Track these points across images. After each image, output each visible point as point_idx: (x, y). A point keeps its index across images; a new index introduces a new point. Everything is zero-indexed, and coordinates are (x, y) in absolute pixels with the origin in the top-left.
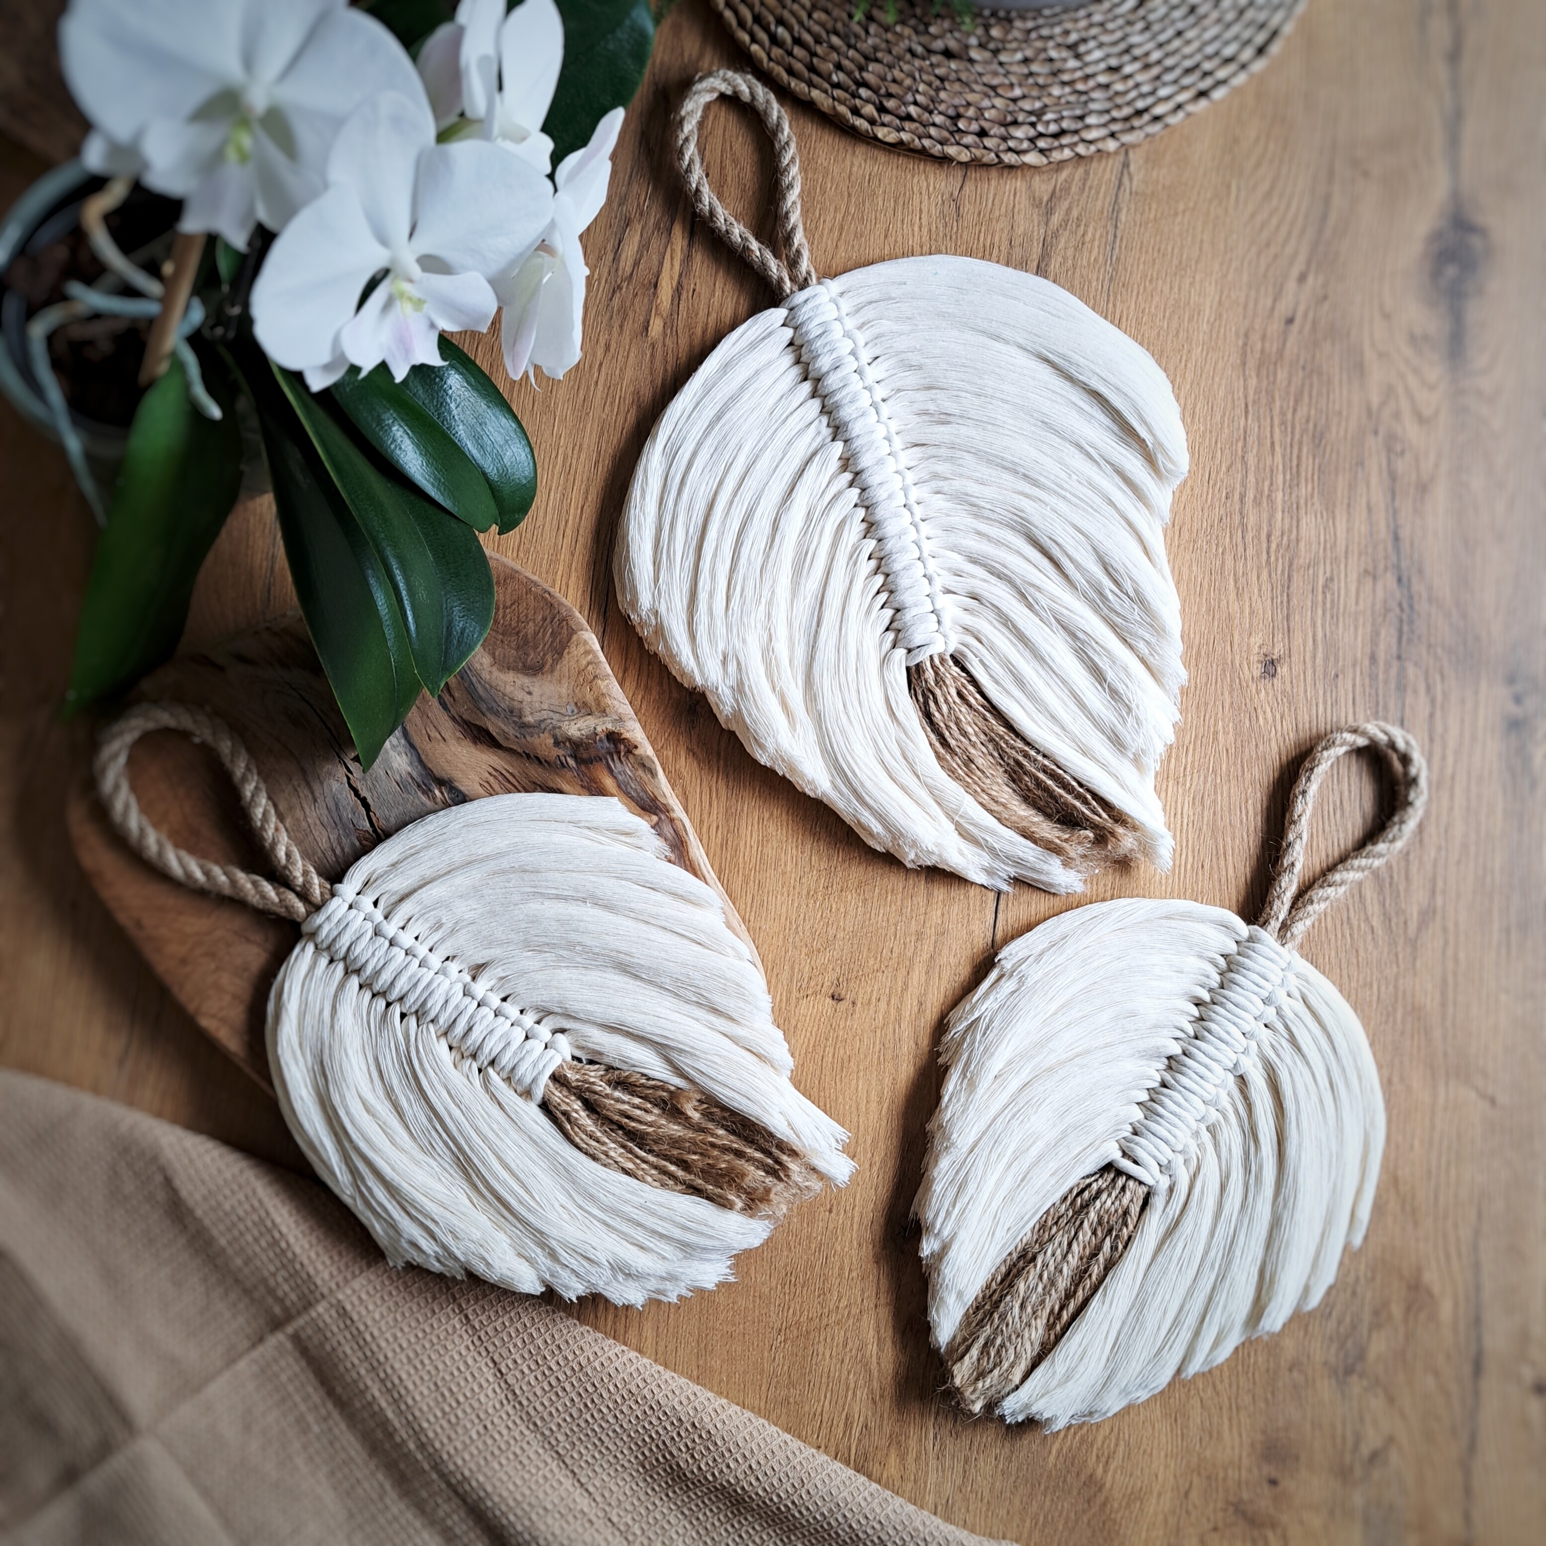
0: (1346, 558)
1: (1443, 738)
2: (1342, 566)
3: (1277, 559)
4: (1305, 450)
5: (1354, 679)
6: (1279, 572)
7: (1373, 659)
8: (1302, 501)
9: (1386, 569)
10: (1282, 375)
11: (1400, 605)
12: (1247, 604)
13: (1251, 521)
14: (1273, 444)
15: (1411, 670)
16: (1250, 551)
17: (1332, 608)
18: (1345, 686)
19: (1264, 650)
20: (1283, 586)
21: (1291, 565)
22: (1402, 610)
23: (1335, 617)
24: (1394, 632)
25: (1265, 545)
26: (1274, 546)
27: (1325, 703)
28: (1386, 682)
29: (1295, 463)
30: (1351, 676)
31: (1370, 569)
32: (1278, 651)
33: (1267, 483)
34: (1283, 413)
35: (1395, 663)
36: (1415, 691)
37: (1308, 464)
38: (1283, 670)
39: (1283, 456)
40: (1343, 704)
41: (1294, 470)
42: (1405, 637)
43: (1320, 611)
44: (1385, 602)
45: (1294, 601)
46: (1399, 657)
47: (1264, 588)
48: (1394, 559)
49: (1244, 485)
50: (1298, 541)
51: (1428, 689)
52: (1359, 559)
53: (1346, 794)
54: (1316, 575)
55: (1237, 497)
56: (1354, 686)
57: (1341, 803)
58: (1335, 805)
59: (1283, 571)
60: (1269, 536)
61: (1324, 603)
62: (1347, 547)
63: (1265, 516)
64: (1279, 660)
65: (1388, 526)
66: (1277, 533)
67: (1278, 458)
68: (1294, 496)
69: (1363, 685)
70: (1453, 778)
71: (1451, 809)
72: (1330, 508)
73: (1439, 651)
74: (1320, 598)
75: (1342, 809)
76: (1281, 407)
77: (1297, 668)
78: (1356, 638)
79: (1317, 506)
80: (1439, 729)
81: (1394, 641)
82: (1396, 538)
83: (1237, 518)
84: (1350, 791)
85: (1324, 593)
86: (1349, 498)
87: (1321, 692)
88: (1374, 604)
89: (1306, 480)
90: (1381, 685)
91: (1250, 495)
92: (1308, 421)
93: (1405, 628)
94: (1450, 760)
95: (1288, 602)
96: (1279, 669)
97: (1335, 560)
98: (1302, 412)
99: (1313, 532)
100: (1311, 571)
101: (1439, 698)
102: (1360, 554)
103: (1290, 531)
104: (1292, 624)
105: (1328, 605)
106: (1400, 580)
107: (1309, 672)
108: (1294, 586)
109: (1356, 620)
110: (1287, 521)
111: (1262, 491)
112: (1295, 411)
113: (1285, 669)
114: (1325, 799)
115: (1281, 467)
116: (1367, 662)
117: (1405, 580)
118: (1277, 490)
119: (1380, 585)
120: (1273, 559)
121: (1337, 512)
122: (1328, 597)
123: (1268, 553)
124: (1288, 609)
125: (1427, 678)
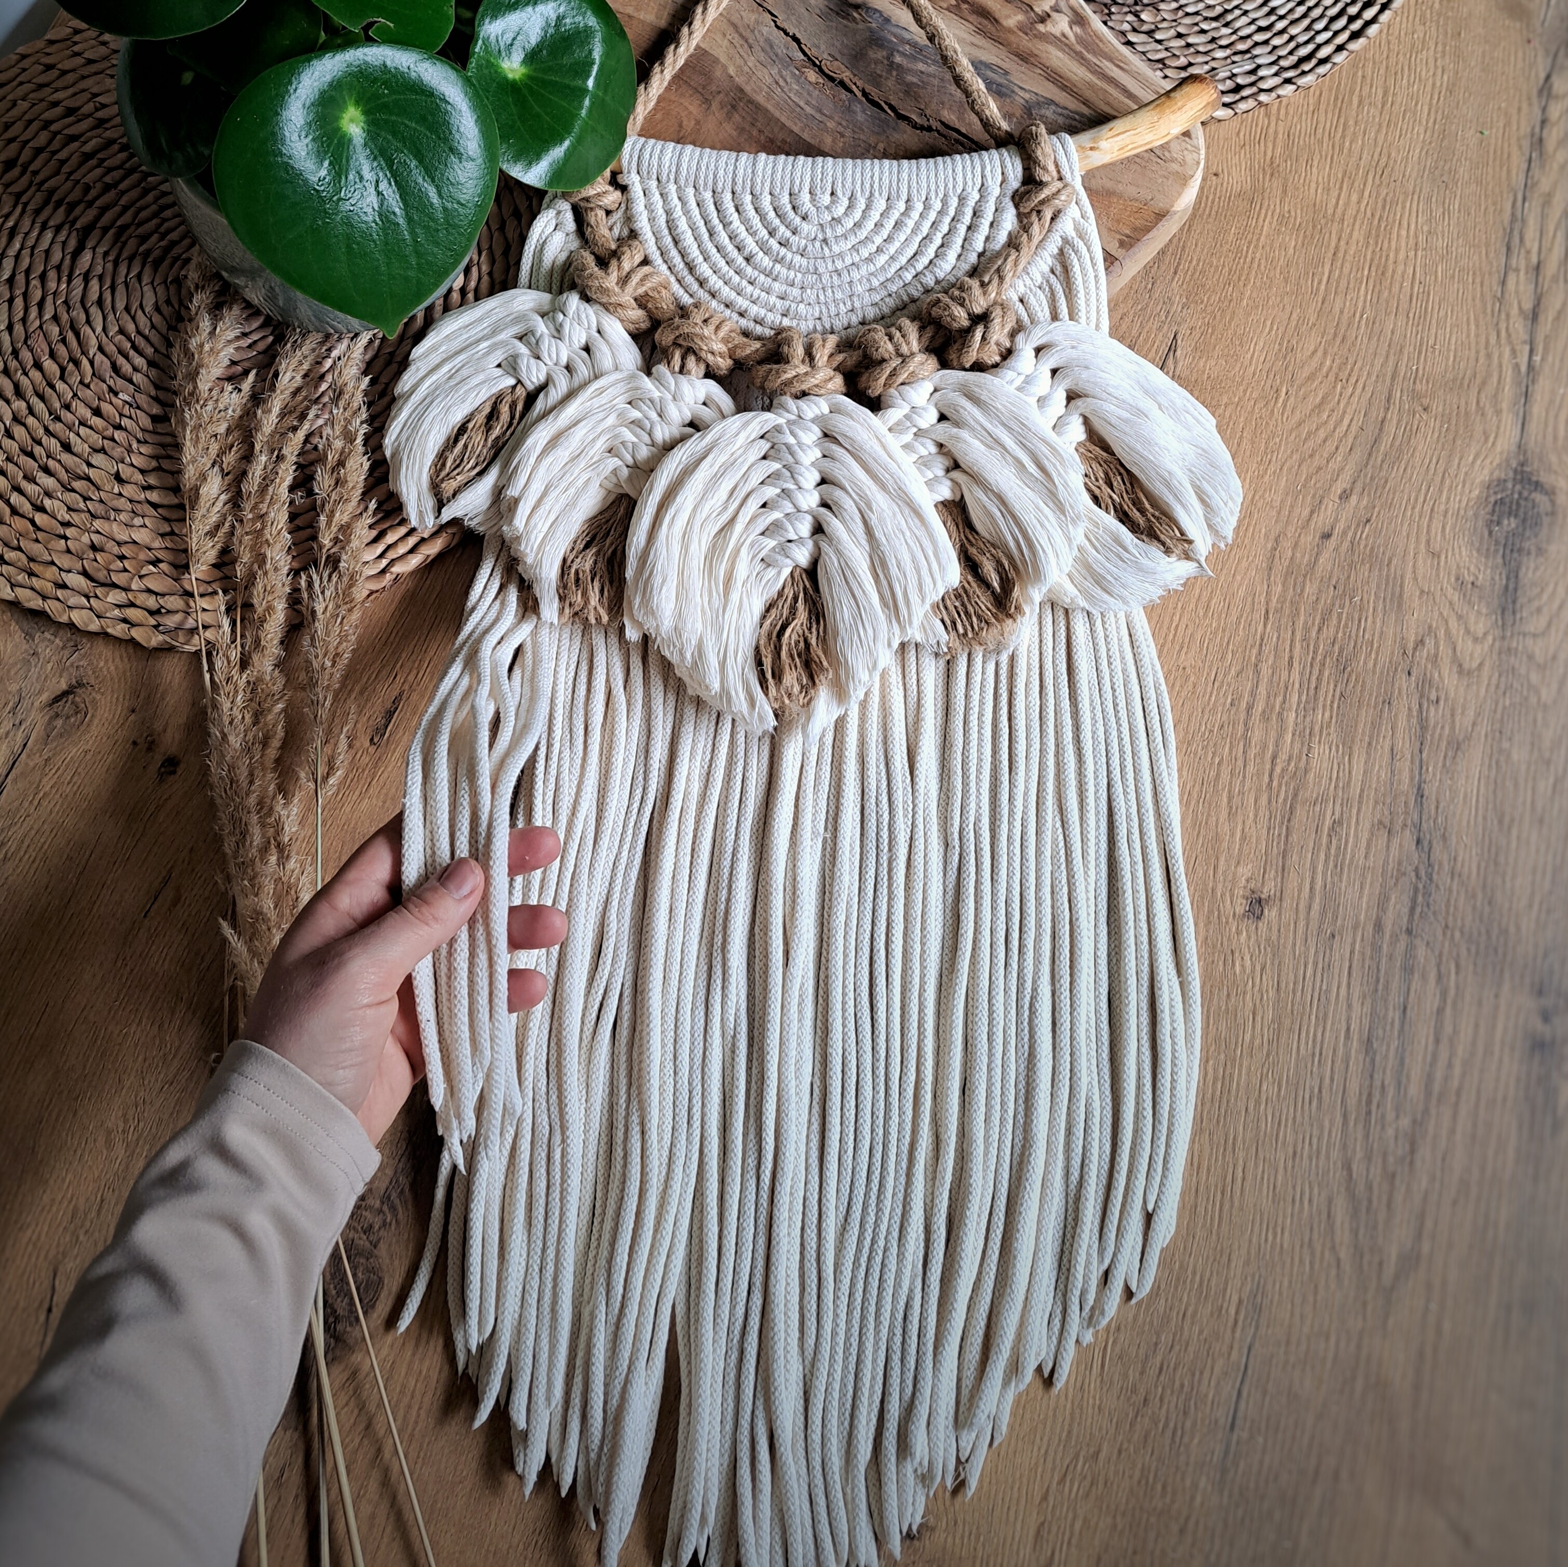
0: (1360, 803)
1: (1451, 1040)
2: (1355, 811)
3: (1280, 785)
4: (1326, 673)
5: (1353, 944)
6: (1280, 800)
7: (1378, 926)
8: (1317, 728)
9: (1405, 825)
10: (1310, 589)
11: (1417, 870)
12: (1240, 828)
13: (1257, 735)
14: (1291, 658)
15: (1421, 952)
16: (1251, 769)
17: (1337, 856)
18: (1341, 950)
19: (1252, 885)
20: (1283, 817)
21: (1295, 795)
22: (1418, 876)
23: (1339, 868)
24: (1407, 902)
25: (1268, 766)
26: (1278, 770)
27: (1316, 964)
28: (1391, 957)
29: (1313, 685)
30: (1349, 940)
31: (1387, 822)
32: (1269, 889)
33: (1279, 699)
34: (1307, 629)
35: (1404, 938)
36: (1424, 977)
37: (1328, 690)
38: (1270, 913)
39: (1302, 674)
40: (1336, 971)
41: (1312, 692)
42: (1418, 910)
43: (1322, 856)
44: (1400, 864)
45: (1294, 837)
46: (1409, 932)
47: (1261, 814)
48: (1416, 817)
49: (1253, 694)
50: (1306, 771)
51: (1439, 977)
52: (1374, 808)
53: (1327, 1081)
54: (1322, 814)
55: (1244, 705)
56: (1352, 952)
57: (1320, 1091)
58: (1312, 1092)
59: (1285, 800)
60: (1274, 758)
61: (1329, 848)
62: (1362, 790)
63: (1273, 734)
64: (1267, 901)
65: (1412, 779)
66: (1283, 756)
67: (1296, 676)
68: (1308, 720)
69: (1363, 954)
70: (1458, 1093)
71: (1452, 1131)
72: (1348, 743)
73: (1457, 935)
74: (1325, 840)
75: (1320, 1099)
76: (1306, 623)
77: (1288, 915)
78: (1360, 898)
79: (1333, 736)
80: (1448, 1029)
81: (1406, 910)
82: (1420, 795)
83: (1241, 729)
84: (1332, 1080)
85: (1330, 836)
86: (1371, 737)
87: (1312, 951)
88: (1386, 862)
89: (1324, 706)
90: (1384, 960)
91: (1259, 707)
92: (1333, 644)
93: (1420, 899)
94: (1457, 1070)
95: (1287, 837)
96: (1266, 911)
97: (1346, 802)
98: (1329, 632)
99: (1325, 765)
100: (1318, 809)
101: (1452, 992)
102: (1376, 802)
103: (1299, 759)
104: (1288, 862)
105: (1333, 851)
106: (1418, 842)
107: (1302, 924)
108: (1295, 822)
109: (1363, 876)
110: (1297, 746)
111: (1273, 707)
112: (1320, 629)
113: (1274, 913)
114: (1302, 1082)
115: (1297, 686)
116: (1370, 929)
117: (1426, 844)
118: (1290, 709)
119: (1396, 841)
120: (1275, 783)
121: (1356, 748)
122: (1334, 842)
123: (1271, 776)
124: (1286, 843)
125: (1439, 965)
